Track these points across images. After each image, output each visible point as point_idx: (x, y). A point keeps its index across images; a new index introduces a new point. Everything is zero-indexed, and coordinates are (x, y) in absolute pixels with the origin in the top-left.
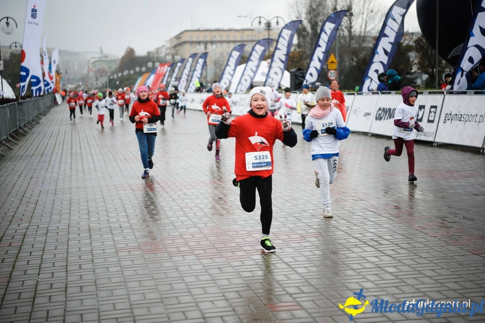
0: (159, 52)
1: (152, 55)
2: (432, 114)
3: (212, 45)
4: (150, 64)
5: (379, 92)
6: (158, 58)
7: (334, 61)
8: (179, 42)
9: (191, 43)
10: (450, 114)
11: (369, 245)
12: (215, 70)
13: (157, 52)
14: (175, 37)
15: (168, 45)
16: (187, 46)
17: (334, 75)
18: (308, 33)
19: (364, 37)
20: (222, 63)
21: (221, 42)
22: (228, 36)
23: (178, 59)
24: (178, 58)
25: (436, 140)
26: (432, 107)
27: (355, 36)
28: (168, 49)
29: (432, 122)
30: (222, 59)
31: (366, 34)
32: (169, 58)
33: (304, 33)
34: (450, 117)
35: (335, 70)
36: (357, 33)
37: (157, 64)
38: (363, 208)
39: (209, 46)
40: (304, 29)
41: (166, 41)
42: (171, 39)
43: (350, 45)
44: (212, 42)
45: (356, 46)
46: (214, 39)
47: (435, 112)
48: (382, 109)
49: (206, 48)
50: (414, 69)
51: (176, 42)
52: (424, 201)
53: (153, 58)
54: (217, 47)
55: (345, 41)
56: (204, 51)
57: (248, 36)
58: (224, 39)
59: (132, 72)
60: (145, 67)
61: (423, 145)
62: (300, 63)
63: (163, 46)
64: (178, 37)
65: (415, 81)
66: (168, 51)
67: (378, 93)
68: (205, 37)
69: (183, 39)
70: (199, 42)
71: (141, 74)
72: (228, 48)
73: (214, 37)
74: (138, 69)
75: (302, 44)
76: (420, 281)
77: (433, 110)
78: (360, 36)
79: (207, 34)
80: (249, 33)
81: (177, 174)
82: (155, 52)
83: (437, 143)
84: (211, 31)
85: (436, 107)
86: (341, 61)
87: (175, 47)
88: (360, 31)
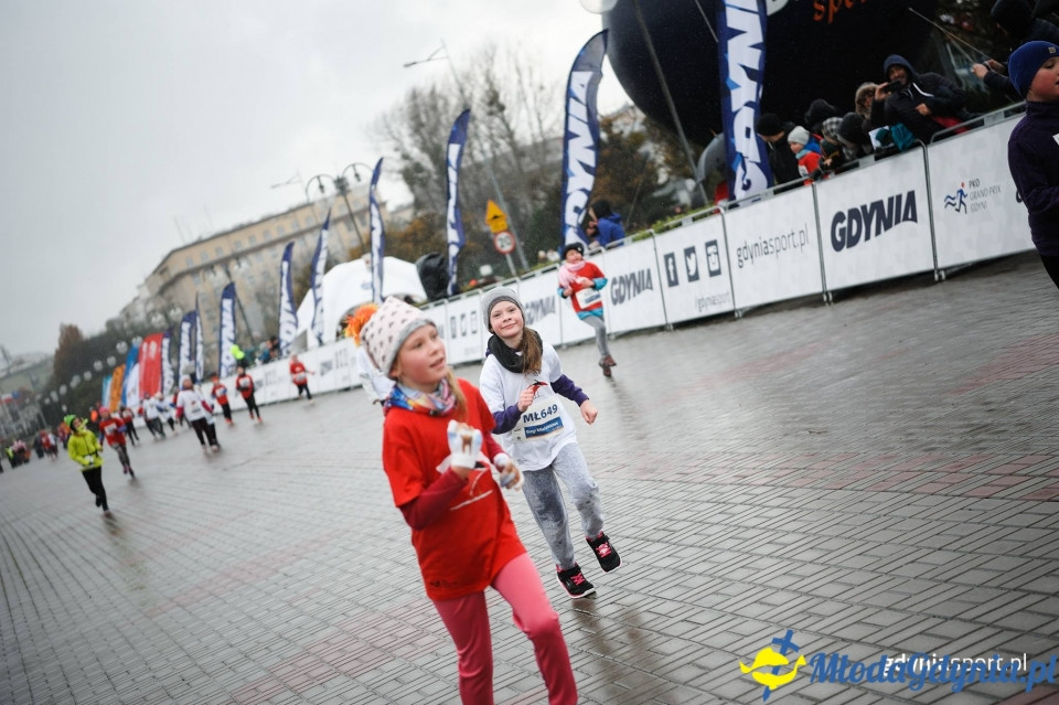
0: (131, 314)
1: (117, 327)
2: (713, 258)
3: (239, 264)
4: (122, 347)
5: (602, 249)
6: (132, 327)
7: (498, 213)
8: (167, 279)
9: (193, 272)
10: (745, 248)
11: (654, 541)
12: (264, 310)
13: (128, 316)
14: (155, 272)
15: (146, 294)
16: (187, 282)
17: (509, 241)
18: (429, 172)
19: (545, 143)
20: (272, 292)
21: (257, 250)
22: (266, 233)
23: (178, 316)
24: (176, 314)
25: (738, 306)
26: (709, 244)
27: (525, 147)
28: (147, 302)
29: (717, 273)
30: (270, 284)
31: (546, 136)
32: (158, 320)
33: (420, 175)
34: (747, 253)
35: (508, 230)
36: (529, 142)
37: (137, 341)
38: (630, 480)
39: (234, 267)
40: (418, 168)
41: (139, 287)
42: (147, 280)
43: (520, 169)
44: (237, 257)
45: (534, 166)
46: (239, 249)
47: (717, 253)
48: (618, 279)
49: (228, 274)
50: (663, 177)
51: (160, 282)
52: (737, 428)
53: (123, 330)
54: (250, 264)
55: (509, 163)
56: (228, 282)
57: (307, 219)
58: (260, 240)
59: (88, 375)
60: (112, 355)
61: (717, 323)
62: (433, 239)
63: (136, 299)
64: (161, 269)
65: (674, 198)
66: (150, 307)
67: (600, 251)
68: (218, 250)
69: (174, 270)
70: (210, 267)
71: (108, 371)
72: (275, 256)
73: (237, 243)
74: (98, 365)
75: (424, 198)
76: (753, 569)
77: (712, 249)
78: (535, 145)
79: (221, 242)
80: (307, 212)
81: (259, 545)
82: (123, 316)
83: (741, 310)
84: (225, 234)
85: (714, 243)
86: (514, 210)
87: (162, 291)
88: (533, 135)
